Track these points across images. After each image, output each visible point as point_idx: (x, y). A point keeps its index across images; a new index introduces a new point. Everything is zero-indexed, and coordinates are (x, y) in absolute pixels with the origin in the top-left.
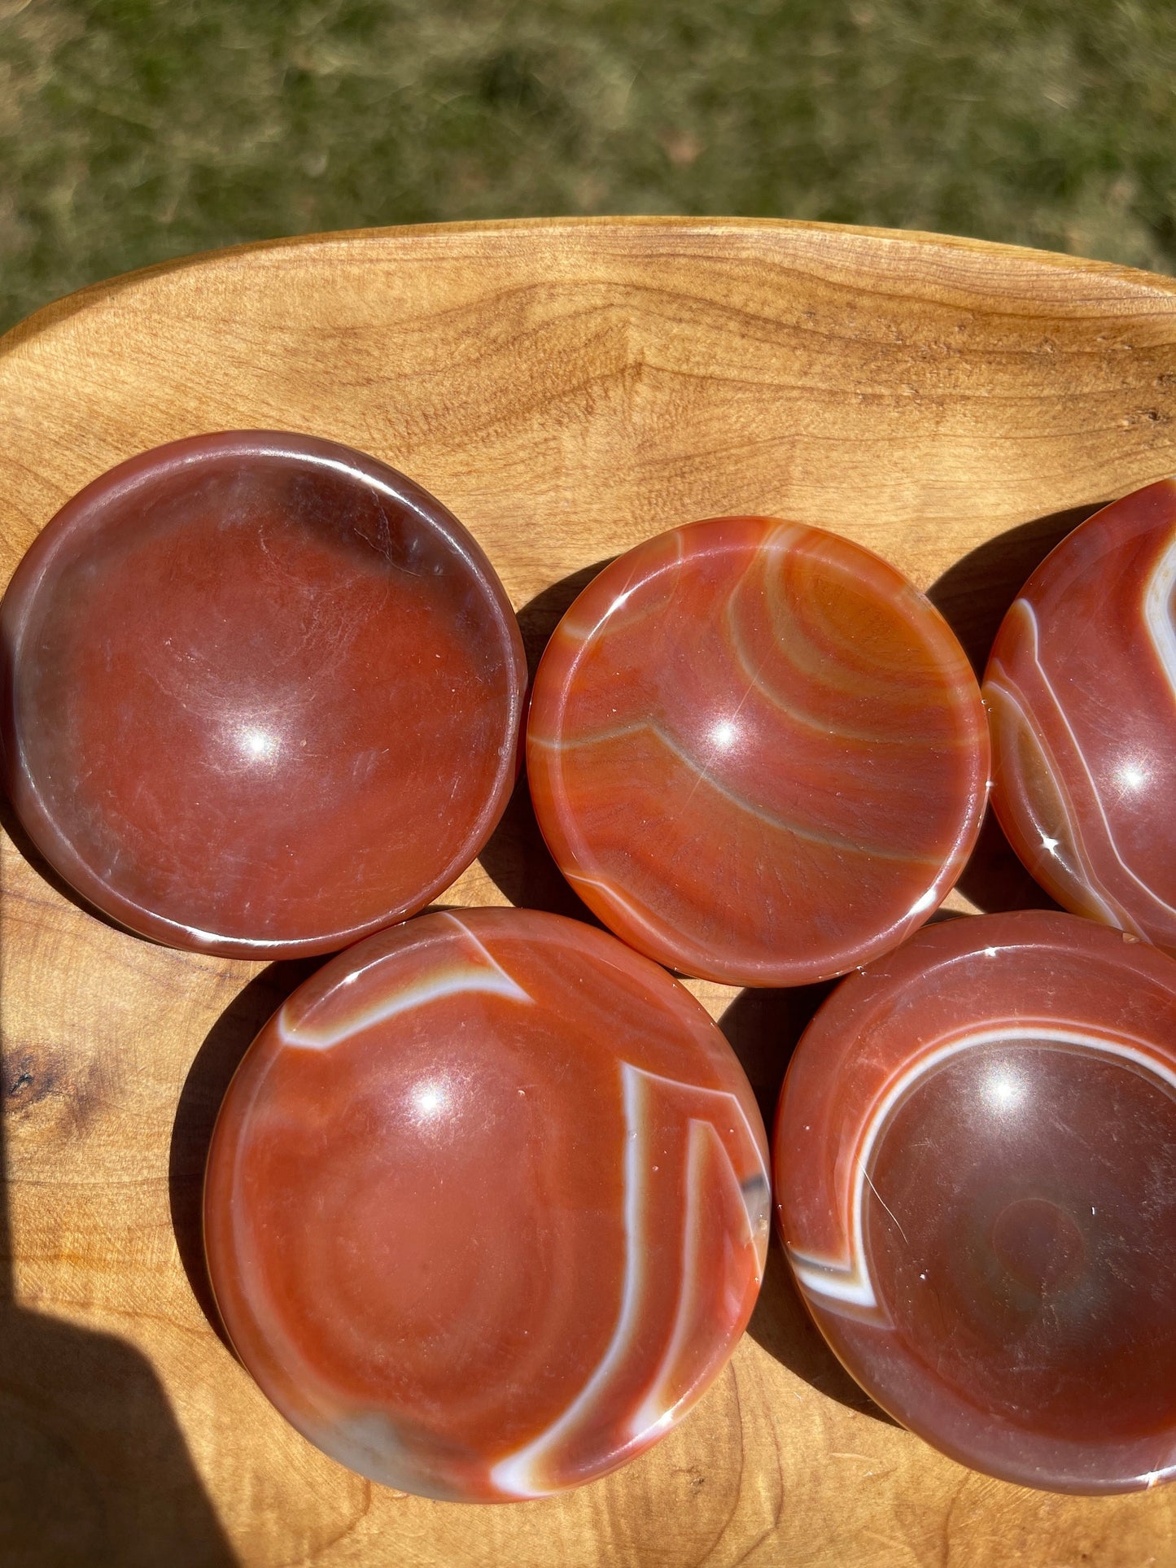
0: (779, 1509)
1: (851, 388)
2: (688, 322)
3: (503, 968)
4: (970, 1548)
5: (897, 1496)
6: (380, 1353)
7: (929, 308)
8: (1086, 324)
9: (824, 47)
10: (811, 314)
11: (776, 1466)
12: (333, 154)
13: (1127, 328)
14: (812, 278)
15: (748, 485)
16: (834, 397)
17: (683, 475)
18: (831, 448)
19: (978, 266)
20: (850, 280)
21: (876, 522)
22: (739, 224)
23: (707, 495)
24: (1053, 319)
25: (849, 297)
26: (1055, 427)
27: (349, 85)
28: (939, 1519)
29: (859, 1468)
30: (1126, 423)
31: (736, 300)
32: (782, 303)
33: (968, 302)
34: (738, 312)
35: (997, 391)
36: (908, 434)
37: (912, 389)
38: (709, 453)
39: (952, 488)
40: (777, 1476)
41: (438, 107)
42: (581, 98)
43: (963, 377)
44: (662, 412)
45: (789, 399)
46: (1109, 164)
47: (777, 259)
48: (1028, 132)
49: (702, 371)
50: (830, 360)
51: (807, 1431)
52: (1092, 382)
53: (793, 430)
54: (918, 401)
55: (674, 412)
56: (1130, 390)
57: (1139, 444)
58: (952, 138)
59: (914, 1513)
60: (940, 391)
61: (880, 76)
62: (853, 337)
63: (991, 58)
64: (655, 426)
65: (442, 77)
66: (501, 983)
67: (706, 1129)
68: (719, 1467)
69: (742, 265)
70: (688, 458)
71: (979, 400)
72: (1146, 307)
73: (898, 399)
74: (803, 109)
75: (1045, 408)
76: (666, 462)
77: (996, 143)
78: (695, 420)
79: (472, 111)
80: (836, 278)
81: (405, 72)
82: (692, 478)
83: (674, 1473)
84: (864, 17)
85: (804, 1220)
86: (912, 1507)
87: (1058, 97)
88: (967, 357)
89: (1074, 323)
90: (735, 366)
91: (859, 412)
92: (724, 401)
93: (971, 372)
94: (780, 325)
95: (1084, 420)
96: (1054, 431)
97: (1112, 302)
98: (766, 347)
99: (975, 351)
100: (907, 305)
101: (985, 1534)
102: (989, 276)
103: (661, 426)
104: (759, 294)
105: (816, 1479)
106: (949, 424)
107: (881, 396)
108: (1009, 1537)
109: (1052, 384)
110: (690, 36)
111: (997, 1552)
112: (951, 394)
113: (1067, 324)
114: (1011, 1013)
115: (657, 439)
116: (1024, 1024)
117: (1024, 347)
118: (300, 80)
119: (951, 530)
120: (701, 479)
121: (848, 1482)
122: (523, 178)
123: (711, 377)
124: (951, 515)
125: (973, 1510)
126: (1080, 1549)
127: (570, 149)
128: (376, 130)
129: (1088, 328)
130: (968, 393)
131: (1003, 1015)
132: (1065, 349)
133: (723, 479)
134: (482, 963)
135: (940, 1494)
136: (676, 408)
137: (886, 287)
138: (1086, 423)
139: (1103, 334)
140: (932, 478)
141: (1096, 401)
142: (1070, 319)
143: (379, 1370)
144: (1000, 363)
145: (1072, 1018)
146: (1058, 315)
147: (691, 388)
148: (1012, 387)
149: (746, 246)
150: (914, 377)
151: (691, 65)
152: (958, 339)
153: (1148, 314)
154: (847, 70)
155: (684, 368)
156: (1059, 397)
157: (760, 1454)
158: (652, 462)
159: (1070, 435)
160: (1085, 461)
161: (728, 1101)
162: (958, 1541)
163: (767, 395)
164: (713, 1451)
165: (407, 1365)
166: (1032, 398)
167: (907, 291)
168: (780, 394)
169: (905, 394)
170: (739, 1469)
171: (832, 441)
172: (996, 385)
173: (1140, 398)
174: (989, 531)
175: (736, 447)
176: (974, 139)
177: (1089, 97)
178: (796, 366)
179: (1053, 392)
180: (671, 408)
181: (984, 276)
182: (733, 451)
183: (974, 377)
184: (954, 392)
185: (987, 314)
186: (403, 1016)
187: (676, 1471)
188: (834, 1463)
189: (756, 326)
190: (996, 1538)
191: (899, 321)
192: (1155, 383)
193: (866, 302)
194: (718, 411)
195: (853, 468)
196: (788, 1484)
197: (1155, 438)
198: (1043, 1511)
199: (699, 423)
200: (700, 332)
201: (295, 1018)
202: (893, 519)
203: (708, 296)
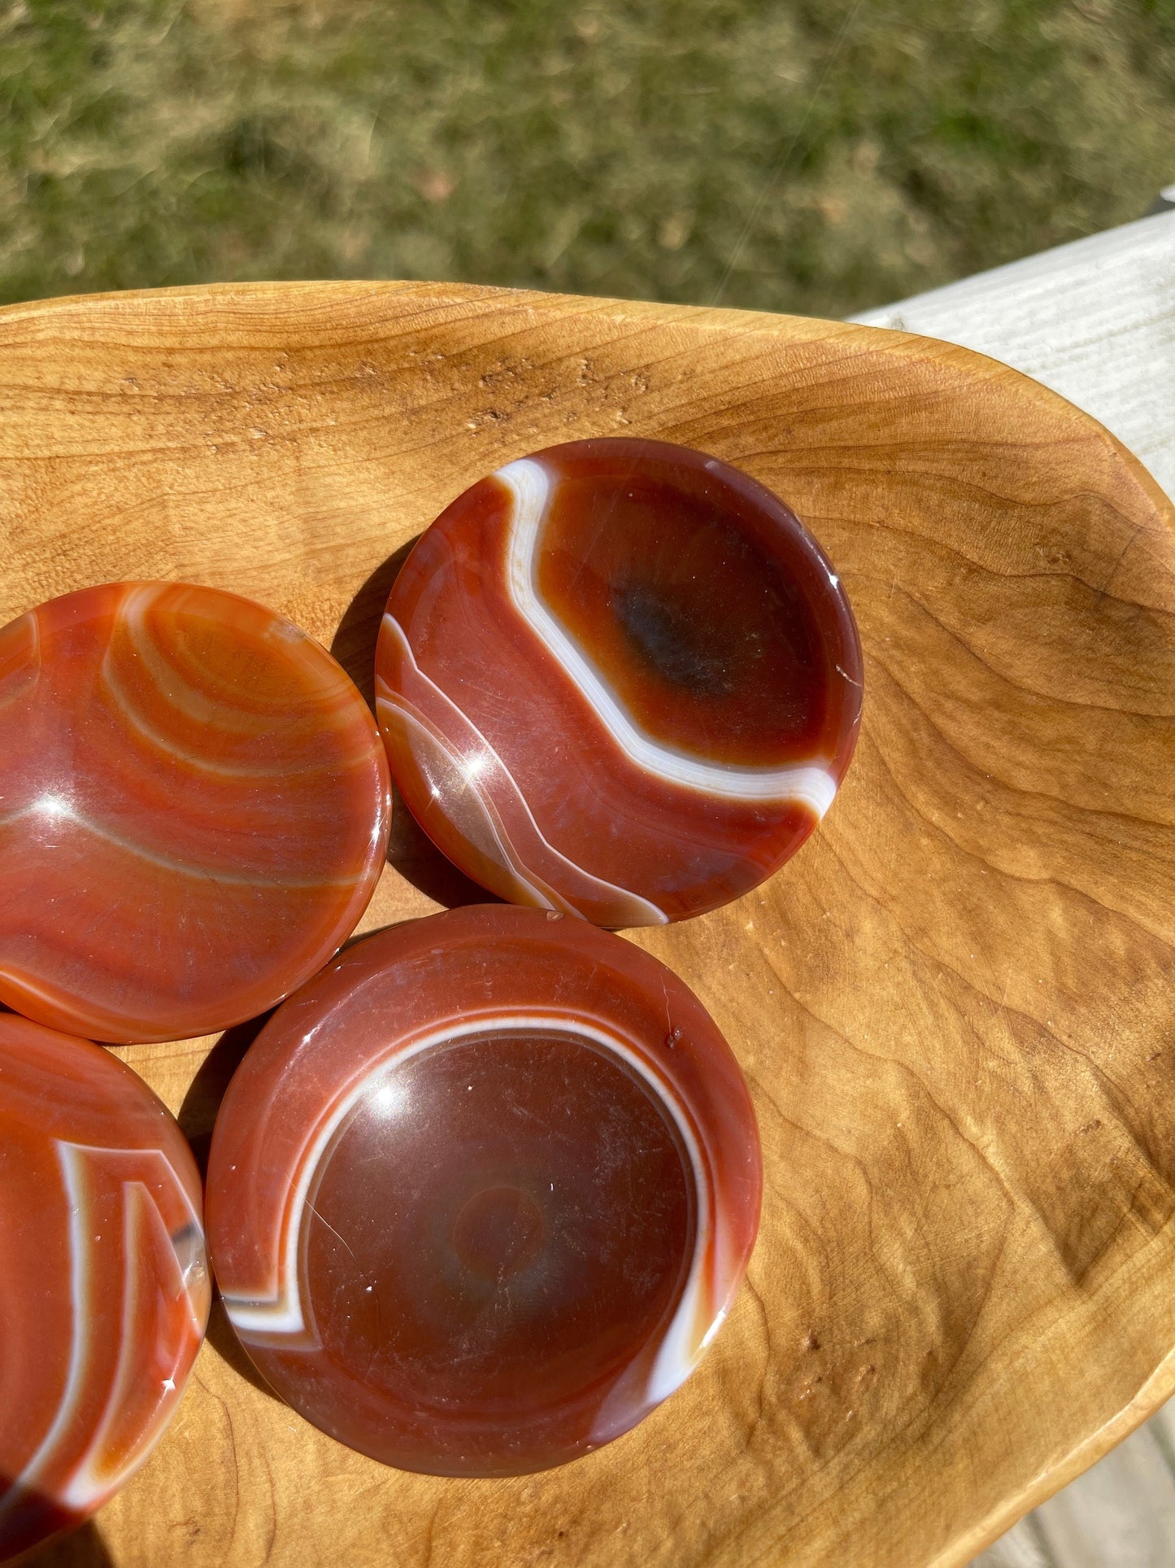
0: (271, 1543)
1: (200, 441)
2: (11, 409)
4: (452, 1546)
5: (387, 1508)
7: (242, 354)
8: (392, 343)
9: (556, 65)
10: (132, 379)
11: (269, 1502)
12: (88, 249)
13: (433, 339)
14: (117, 346)
15: (134, 550)
16: (188, 453)
17: (65, 553)
18: (202, 502)
19: (272, 307)
20: (156, 342)
21: (271, 562)
22: (29, 309)
23: (96, 568)
24: (361, 343)
25: (163, 358)
26: (409, 441)
27: (93, 180)
28: (425, 1523)
29: (350, 1487)
30: (472, 426)
31: (51, 380)
32: (99, 375)
33: (275, 341)
34: (59, 391)
35: (342, 418)
36: (273, 474)
37: (261, 431)
38: (83, 528)
39: (334, 517)
40: (271, 1512)
41: (185, 187)
42: (327, 154)
43: (304, 412)
44: (23, 497)
45: (144, 463)
46: (850, 130)
47: (76, 334)
48: (765, 114)
49: (46, 453)
50: (170, 419)
51: (301, 1461)
52: (426, 393)
53: (159, 492)
54: (272, 442)
55: (34, 496)
56: (461, 395)
57: (491, 443)
58: (695, 132)
59: (401, 1522)
60: (288, 428)
61: (614, 84)
62: (183, 394)
63: (719, 48)
64: (19, 512)
65: (186, 157)
67: (138, 1189)
68: (215, 1515)
69: (43, 346)
70: (63, 536)
71: (328, 431)
72: (442, 317)
73: (251, 443)
74: (545, 128)
75: (393, 426)
76: (43, 545)
77: (739, 130)
78: (58, 499)
79: (220, 184)
80: (138, 342)
81: (148, 159)
82: (76, 554)
83: (171, 1527)
84: (589, 29)
85: (230, 1260)
86: (398, 1517)
87: (790, 74)
88: (299, 392)
89: (382, 344)
90: (77, 442)
91: (217, 462)
92: (79, 478)
93: (309, 405)
94: (106, 396)
95: (434, 431)
96: (411, 445)
97: (408, 318)
98: (100, 419)
99: (304, 385)
100: (219, 355)
101: (468, 1529)
102: (286, 315)
103: (26, 511)
104: (72, 370)
105: (308, 1506)
106: (309, 457)
107: (233, 444)
108: (491, 1528)
109: (389, 402)
110: (424, 76)
111: (478, 1545)
112: (300, 430)
113: (376, 346)
114: (454, 1011)
115: (26, 523)
116: (469, 1019)
117: (347, 373)
118: (45, 183)
119: (347, 555)
120: (85, 554)
121: (339, 1504)
122: (284, 240)
123: (58, 457)
124: (342, 541)
125: (458, 1507)
126: (557, 1527)
127: (325, 205)
128: (129, 221)
129: (396, 346)
130: (315, 425)
131: (446, 1014)
132: (385, 369)
133: (107, 550)
135: (427, 1498)
136: (35, 491)
137: (192, 342)
138: (436, 433)
139: (413, 348)
140: (311, 510)
141: (437, 411)
142: (377, 341)
144: (332, 392)
145: (514, 1003)
146: (363, 339)
147: (43, 470)
148: (353, 412)
149: (39, 328)
150: (257, 420)
151: (429, 104)
152: (283, 377)
153: (446, 323)
154: (582, 84)
155: (27, 453)
156: (402, 413)
157: (256, 1492)
158: (29, 547)
159: (426, 446)
160: (449, 469)
161: (157, 1157)
162: (441, 1542)
163: (120, 464)
164: (208, 1499)
166: (377, 419)
167: (215, 342)
168: (133, 460)
169: (256, 437)
170: (234, 1513)
171: (201, 495)
172: (339, 413)
173: (473, 401)
174: (383, 550)
175: (108, 518)
176: (716, 130)
177: (818, 67)
178: (139, 430)
179: (394, 410)
180: (30, 492)
181: (282, 316)
182: (108, 521)
183: (315, 410)
184: (302, 427)
185: (298, 351)
187: (174, 1526)
188: (327, 1487)
189: (81, 400)
190: (478, 1532)
191: (220, 371)
192: (481, 384)
193: (178, 359)
194: (77, 488)
195: (230, 516)
196: (281, 1518)
197: (504, 435)
198: (524, 1496)
199: (62, 501)
200: (29, 417)
202: (287, 556)
203: (19, 381)
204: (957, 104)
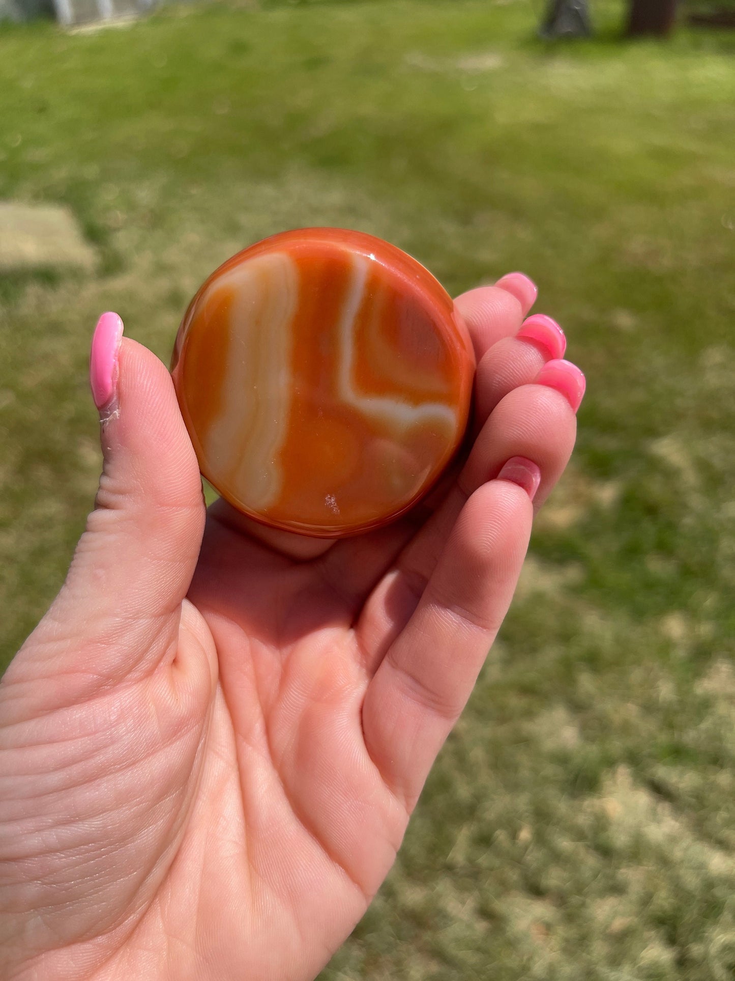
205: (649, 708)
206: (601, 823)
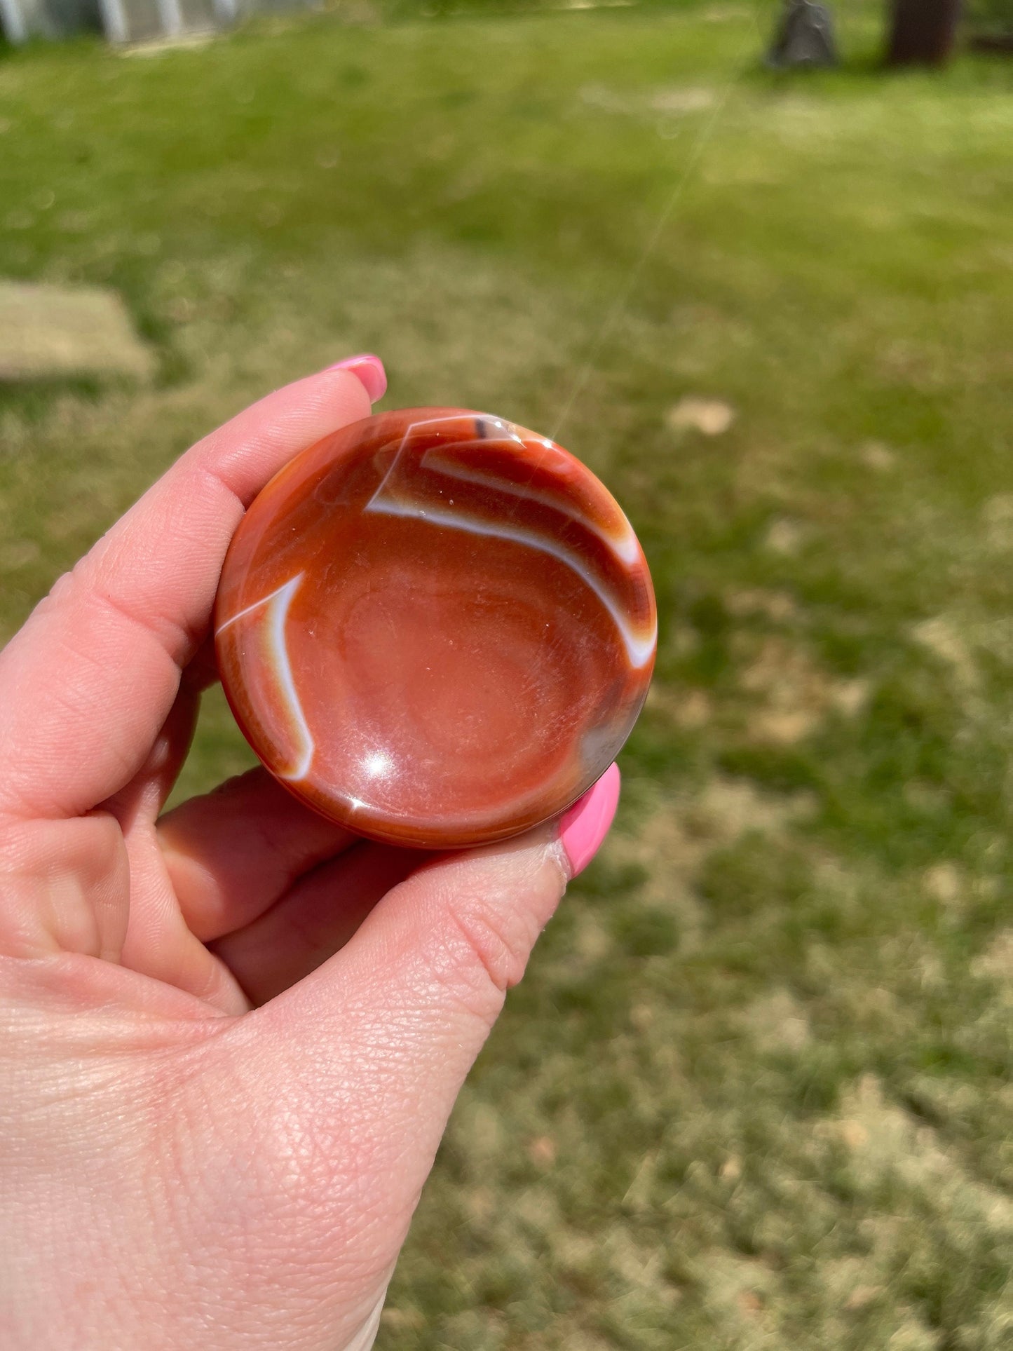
3: (271, 592)
6: (542, 733)
9: (622, 1043)
46: (851, 1071)
66: (284, 595)
67: (431, 455)
74: (619, 1095)
87: (795, 1030)
134: (264, 609)
143: (553, 736)
161: (413, 428)
165: (553, 714)
176: (749, 1083)
186: (296, 680)
201: (287, 765)
204: (927, 1038)
205: (907, 994)
206: (838, 1155)
